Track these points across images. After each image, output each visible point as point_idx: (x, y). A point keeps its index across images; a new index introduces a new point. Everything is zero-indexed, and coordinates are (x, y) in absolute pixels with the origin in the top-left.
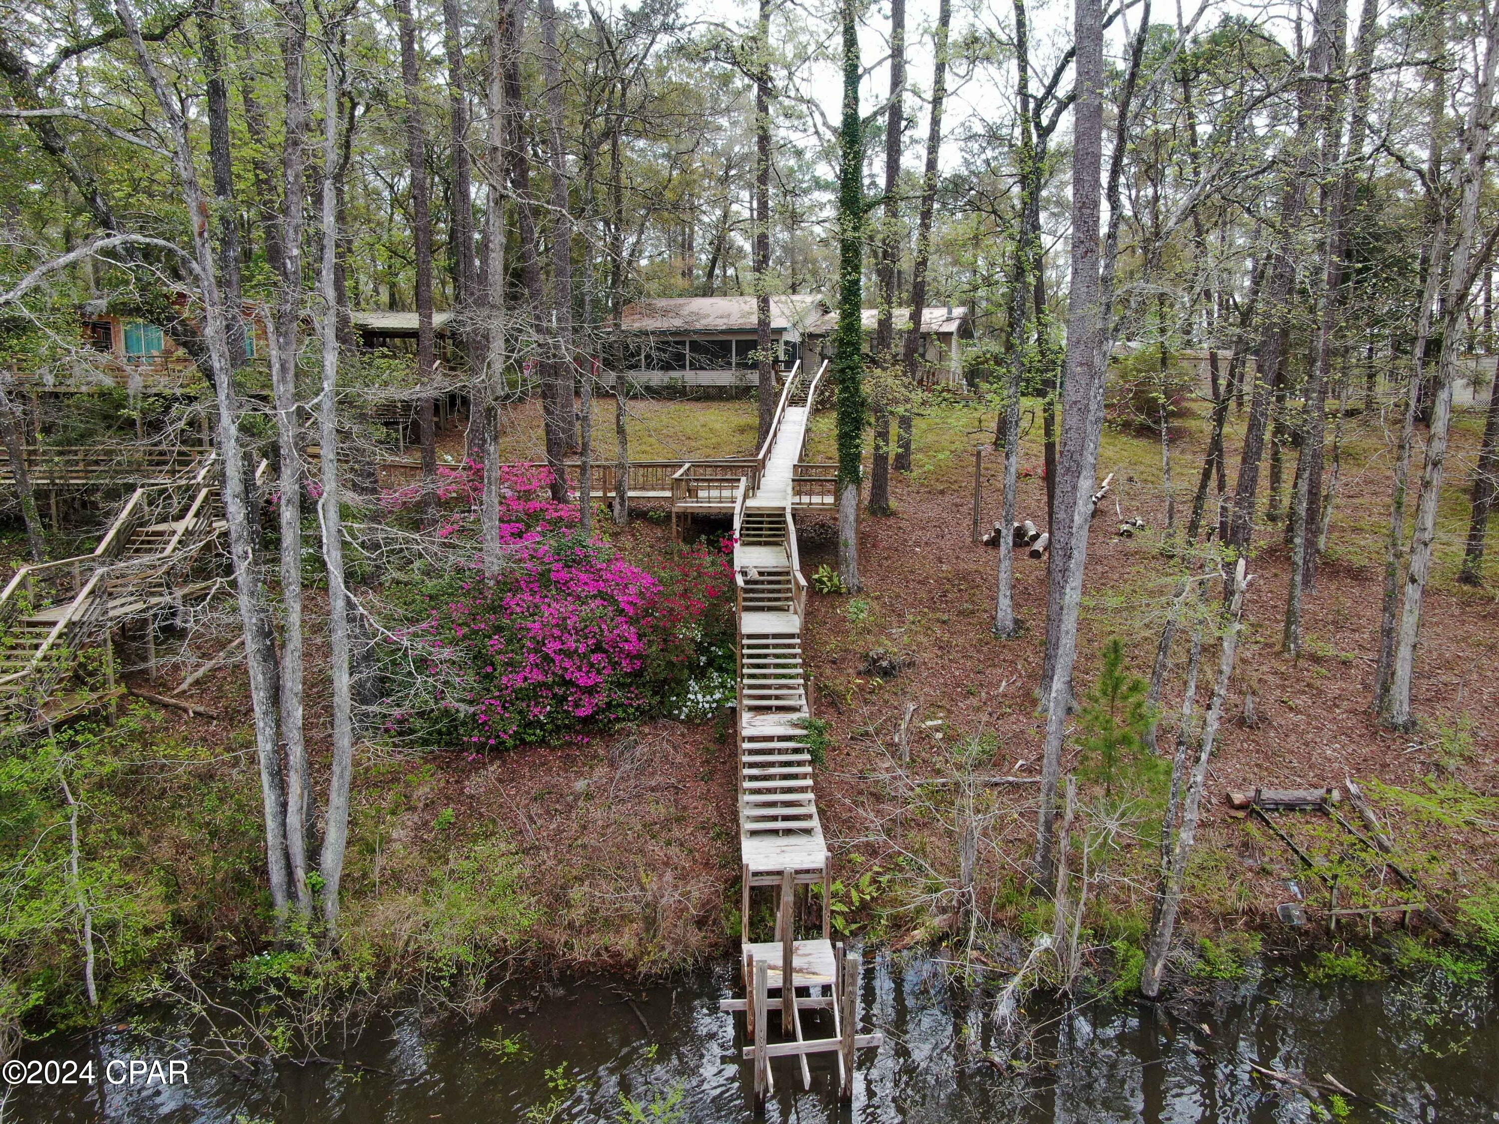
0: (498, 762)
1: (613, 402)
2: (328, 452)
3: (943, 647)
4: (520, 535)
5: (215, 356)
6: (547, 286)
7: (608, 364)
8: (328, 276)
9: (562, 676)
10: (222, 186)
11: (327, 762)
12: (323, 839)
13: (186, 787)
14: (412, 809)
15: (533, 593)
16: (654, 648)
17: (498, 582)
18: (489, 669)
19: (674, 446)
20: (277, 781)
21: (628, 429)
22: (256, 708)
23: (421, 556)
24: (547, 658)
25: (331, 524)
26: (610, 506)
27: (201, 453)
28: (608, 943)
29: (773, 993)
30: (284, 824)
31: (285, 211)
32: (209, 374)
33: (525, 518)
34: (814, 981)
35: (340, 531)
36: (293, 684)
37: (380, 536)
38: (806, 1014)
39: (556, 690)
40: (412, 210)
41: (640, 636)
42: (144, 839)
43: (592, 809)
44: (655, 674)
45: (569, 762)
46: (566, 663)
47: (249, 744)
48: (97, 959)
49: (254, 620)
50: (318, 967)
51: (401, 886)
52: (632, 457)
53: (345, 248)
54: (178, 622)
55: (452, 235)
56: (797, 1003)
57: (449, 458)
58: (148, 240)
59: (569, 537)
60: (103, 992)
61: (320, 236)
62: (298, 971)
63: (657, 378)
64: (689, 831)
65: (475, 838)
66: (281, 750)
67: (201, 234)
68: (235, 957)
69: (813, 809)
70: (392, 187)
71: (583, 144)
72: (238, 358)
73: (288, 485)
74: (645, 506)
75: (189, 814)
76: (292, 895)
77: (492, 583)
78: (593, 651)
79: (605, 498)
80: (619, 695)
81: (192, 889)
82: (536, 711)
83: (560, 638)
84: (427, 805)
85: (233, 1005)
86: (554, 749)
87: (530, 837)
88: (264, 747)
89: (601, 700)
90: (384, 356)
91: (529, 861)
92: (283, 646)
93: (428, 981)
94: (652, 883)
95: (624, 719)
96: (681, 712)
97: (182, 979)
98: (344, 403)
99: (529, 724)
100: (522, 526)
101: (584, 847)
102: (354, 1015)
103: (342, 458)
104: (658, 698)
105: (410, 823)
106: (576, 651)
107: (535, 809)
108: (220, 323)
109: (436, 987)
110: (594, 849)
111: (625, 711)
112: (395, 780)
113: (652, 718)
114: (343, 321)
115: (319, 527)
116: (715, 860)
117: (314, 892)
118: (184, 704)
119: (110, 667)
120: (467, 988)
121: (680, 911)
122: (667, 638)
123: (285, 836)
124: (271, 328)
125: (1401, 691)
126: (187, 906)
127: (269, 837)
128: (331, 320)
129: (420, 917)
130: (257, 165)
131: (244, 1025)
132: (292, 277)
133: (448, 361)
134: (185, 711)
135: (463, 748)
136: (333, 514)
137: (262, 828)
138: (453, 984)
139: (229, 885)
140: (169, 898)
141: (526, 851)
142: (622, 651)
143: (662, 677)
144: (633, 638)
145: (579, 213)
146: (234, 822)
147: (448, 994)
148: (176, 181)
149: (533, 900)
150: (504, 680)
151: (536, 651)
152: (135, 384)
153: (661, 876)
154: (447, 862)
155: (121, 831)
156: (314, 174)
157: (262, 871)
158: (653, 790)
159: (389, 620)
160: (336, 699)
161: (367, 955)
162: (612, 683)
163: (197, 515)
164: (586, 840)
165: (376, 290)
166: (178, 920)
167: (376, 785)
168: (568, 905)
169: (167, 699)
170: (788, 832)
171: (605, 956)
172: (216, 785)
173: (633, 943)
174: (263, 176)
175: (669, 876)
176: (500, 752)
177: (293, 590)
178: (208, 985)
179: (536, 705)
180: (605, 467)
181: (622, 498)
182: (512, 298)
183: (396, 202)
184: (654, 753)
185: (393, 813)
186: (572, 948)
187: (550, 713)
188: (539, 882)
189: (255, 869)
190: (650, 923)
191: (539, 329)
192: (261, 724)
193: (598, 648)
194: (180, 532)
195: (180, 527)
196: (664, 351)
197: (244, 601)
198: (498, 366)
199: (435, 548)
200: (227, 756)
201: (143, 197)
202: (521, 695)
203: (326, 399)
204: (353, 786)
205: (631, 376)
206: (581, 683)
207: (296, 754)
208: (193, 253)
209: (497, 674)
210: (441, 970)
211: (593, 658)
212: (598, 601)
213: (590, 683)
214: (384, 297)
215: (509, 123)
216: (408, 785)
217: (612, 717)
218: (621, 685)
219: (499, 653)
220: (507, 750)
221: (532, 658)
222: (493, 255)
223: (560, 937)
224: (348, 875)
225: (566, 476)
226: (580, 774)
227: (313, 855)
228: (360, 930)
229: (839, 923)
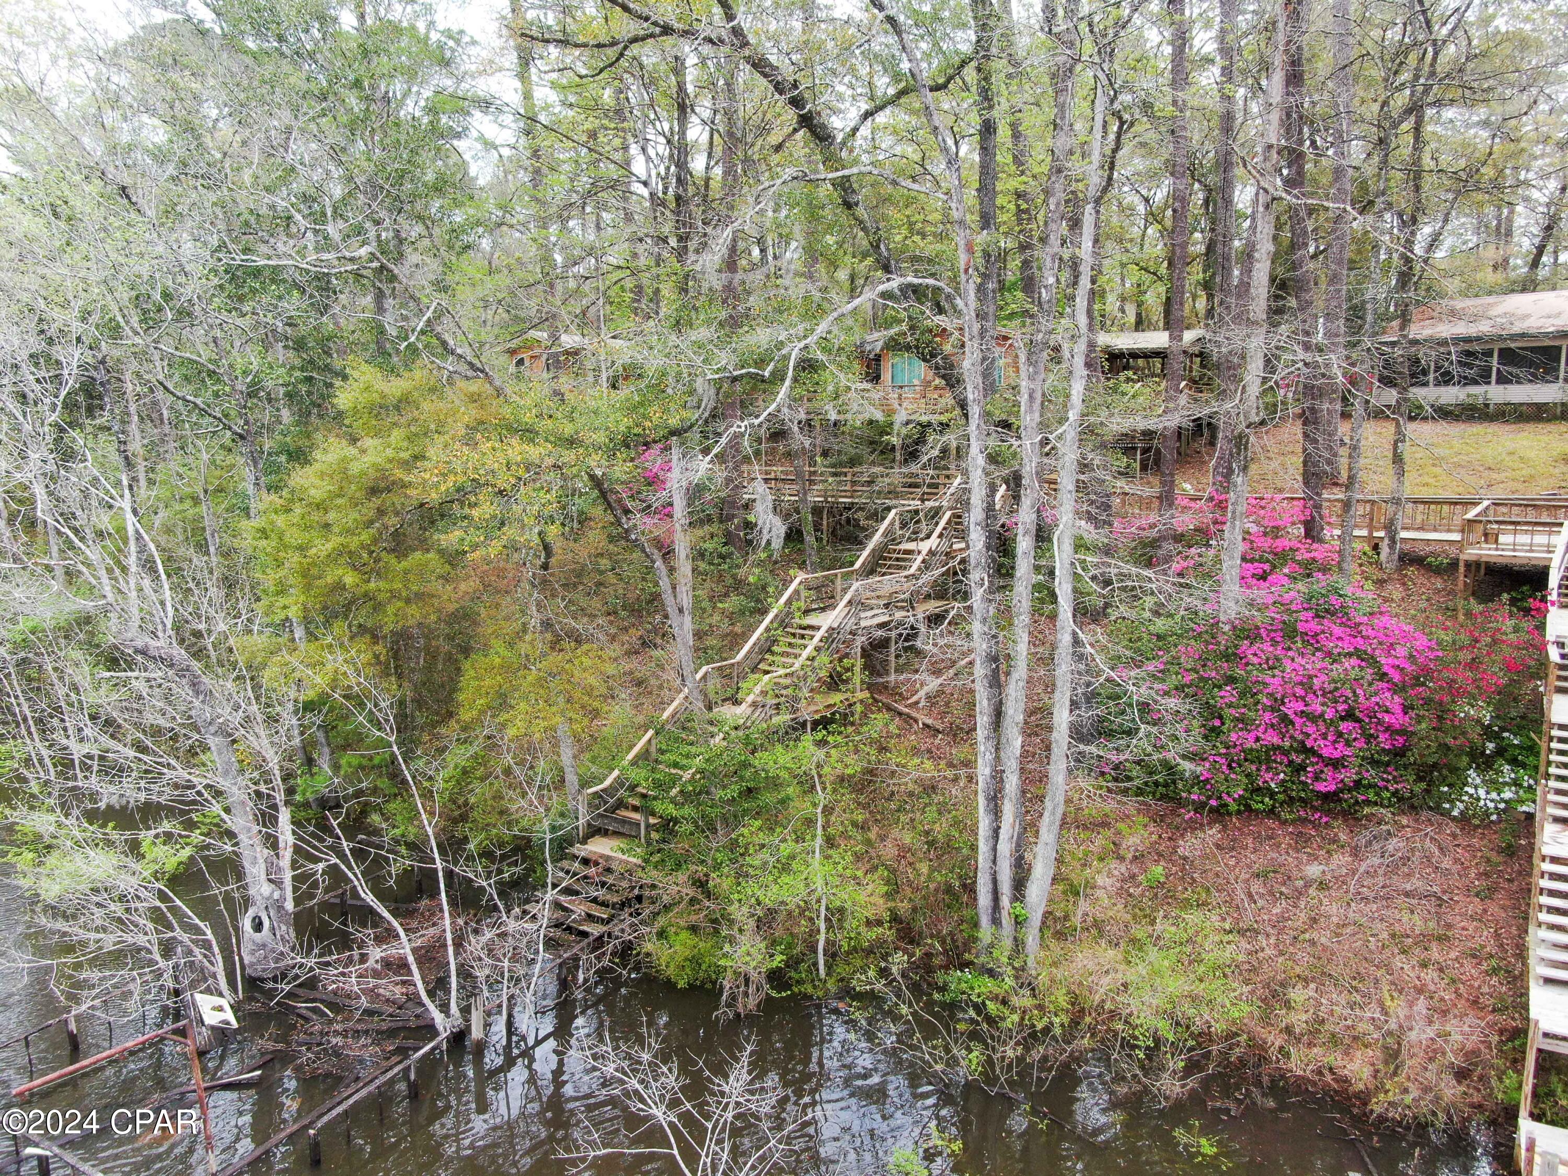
0: (1218, 826)
1: (1391, 427)
2: (1067, 482)
4: (1263, 577)
5: (970, 389)
6: (1319, 297)
7: (1388, 382)
8: (1081, 302)
9: (1303, 742)
10: (987, 221)
11: (1040, 792)
12: (1029, 870)
13: (911, 794)
14: (1122, 859)
15: (1274, 643)
16: (1424, 725)
17: (1234, 628)
18: (1217, 723)
19: (1467, 478)
20: (992, 806)
21: (1407, 457)
22: (979, 731)
23: (1152, 593)
24: (1284, 719)
25: (1065, 556)
26: (1376, 547)
27: (948, 477)
28: (1334, 1064)
30: (994, 849)
31: (1043, 240)
32: (963, 405)
33: (1270, 557)
35: (1072, 564)
36: (1015, 713)
37: (1114, 571)
39: (1293, 756)
40: (1168, 223)
41: (1405, 709)
42: (872, 835)
43: (1326, 901)
44: (1422, 756)
45: (1301, 840)
46: (1310, 728)
47: (968, 764)
48: (827, 939)
49: (984, 646)
50: (1015, 1001)
51: (1101, 937)
52: (1410, 489)
53: (1097, 271)
54: (919, 643)
55: (1211, 248)
57: (1187, 486)
58: (920, 281)
59: (1320, 582)
60: (829, 968)
61: (1075, 264)
62: (995, 998)
63: (1452, 395)
64: (1453, 955)
65: (1186, 904)
66: (998, 776)
67: (966, 271)
68: (941, 967)
70: (1147, 200)
71: (1379, 126)
72: (990, 387)
73: (1026, 517)
74: (1422, 550)
75: (912, 820)
76: (996, 921)
77: (1226, 628)
78: (1342, 718)
79: (1370, 537)
80: (1371, 776)
81: (908, 891)
82: (1268, 776)
83: (1303, 699)
84: (1135, 858)
85: (934, 1015)
86: (1284, 823)
87: (1248, 920)
88: (983, 771)
89: (1348, 776)
90: (1128, 380)
91: (1244, 944)
92: (1008, 674)
93: (1122, 1046)
94: (1398, 1008)
95: (1376, 804)
96: (1453, 807)
97: (894, 980)
98: (1088, 432)
99: (1258, 790)
100: (1267, 567)
101: (1313, 943)
102: (1045, 1058)
103: (1081, 487)
104: (1423, 785)
105: (1116, 873)
106: (1322, 715)
107: (1257, 887)
108: (977, 355)
109: (1130, 1056)
110: (1325, 948)
111: (1377, 794)
112: (1105, 824)
113: (1413, 807)
114: (1091, 345)
115: (1053, 557)
117: (1017, 923)
118: (914, 715)
119: (858, 676)
120: (1162, 1068)
121: (1432, 1054)
122: (1442, 713)
123: (994, 862)
124: (1023, 358)
126: (904, 907)
127: (981, 859)
128: (1081, 347)
129: (1120, 975)
130: (1019, 195)
131: (944, 1039)
132: (1046, 307)
133: (1195, 382)
134: (916, 721)
135: (1180, 803)
136: (1068, 547)
137: (974, 848)
138: (1149, 1057)
139: (940, 896)
140: (888, 896)
141: (1242, 932)
142: (1380, 722)
143: (1431, 761)
144: (1397, 709)
145: (1365, 207)
146: (949, 838)
147: (1142, 1068)
148: (947, 220)
149: (1246, 989)
150: (1233, 737)
151: (1273, 709)
152: (901, 417)
153: (1411, 1005)
154: (1153, 922)
155: (855, 824)
156: (1074, 201)
157: (970, 889)
158: (1407, 894)
159: (1115, 661)
160: (1055, 734)
161: (1063, 1001)
162: (1363, 758)
163: (941, 536)
164: (1315, 934)
165: (1123, 311)
166: (895, 918)
167: (1085, 828)
168: (1288, 1005)
169: (901, 708)
171: (1329, 1078)
172: (937, 798)
173: (1366, 1072)
174: (1024, 206)
175: (1421, 1005)
176: (1221, 814)
177: (1022, 619)
178: (915, 988)
179: (1268, 769)
180: (1373, 502)
181: (1393, 541)
182: (1276, 312)
183: (1153, 217)
184: (1413, 850)
185: (1101, 859)
186: (1288, 1056)
187: (1283, 781)
188: (1253, 970)
189: (964, 886)
190: (1392, 1055)
191: (1307, 347)
192: (982, 748)
193: (1349, 715)
194: (924, 552)
195: (925, 546)
196: (1470, 366)
197: (977, 627)
198: (1254, 389)
199: (1168, 588)
200: (949, 773)
201: (917, 238)
202: (1250, 756)
203: (1069, 430)
204: (1064, 824)
205: (1419, 394)
206: (1325, 753)
207: (1012, 782)
208: (957, 290)
209: (1225, 728)
210: (1136, 1038)
211: (1342, 726)
212: (1354, 661)
213: (1336, 754)
214: (1131, 318)
215: (1288, 115)
216: (1119, 833)
217: (1361, 798)
218: (1374, 763)
219: (1230, 706)
220: (1229, 814)
221: (1267, 716)
222: (1257, 265)
223: (1274, 1040)
224: (1051, 913)
225: (1325, 512)
226: (1314, 858)
227: (1020, 885)
228: (1059, 974)
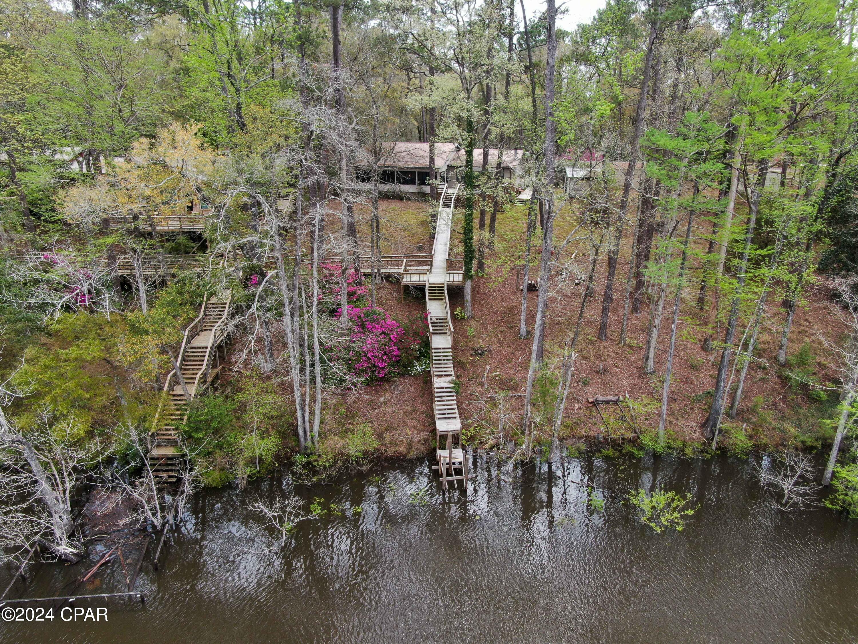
3: (501, 343)
9: (374, 364)
12: (314, 423)
16: (403, 353)
18: (350, 362)
24: (368, 358)
28: (397, 450)
29: (447, 464)
34: (457, 461)
38: (455, 469)
39: (372, 368)
41: (398, 349)
43: (387, 408)
44: (403, 361)
45: (377, 391)
46: (375, 360)
51: (332, 434)
56: (453, 466)
64: (418, 414)
69: (456, 407)
76: (306, 439)
78: (383, 355)
80: (392, 369)
83: (372, 352)
87: (369, 417)
89: (386, 371)
95: (394, 377)
96: (412, 373)
101: (386, 420)
104: (405, 369)
105: (329, 413)
106: (378, 355)
107: (369, 408)
110: (389, 421)
111: (394, 374)
113: (403, 375)
116: (426, 424)
117: (311, 437)
125: (651, 362)
129: (341, 443)
141: (368, 422)
142: (392, 354)
143: (406, 362)
144: (396, 350)
150: (355, 366)
151: (365, 356)
158: (405, 401)
162: (389, 365)
164: (386, 418)
168: (384, 438)
169: (234, 369)
170: (449, 418)
171: (397, 454)
173: (404, 450)
181: (379, 273)
184: (405, 388)
186: (387, 451)
190: (410, 445)
193: (385, 353)
206: (380, 366)
211: (383, 357)
213: (383, 366)
217: (390, 376)
218: (393, 366)
221: (364, 358)
223: (383, 448)
224: (320, 432)
226: (381, 396)
227: (311, 427)
229: (464, 442)
